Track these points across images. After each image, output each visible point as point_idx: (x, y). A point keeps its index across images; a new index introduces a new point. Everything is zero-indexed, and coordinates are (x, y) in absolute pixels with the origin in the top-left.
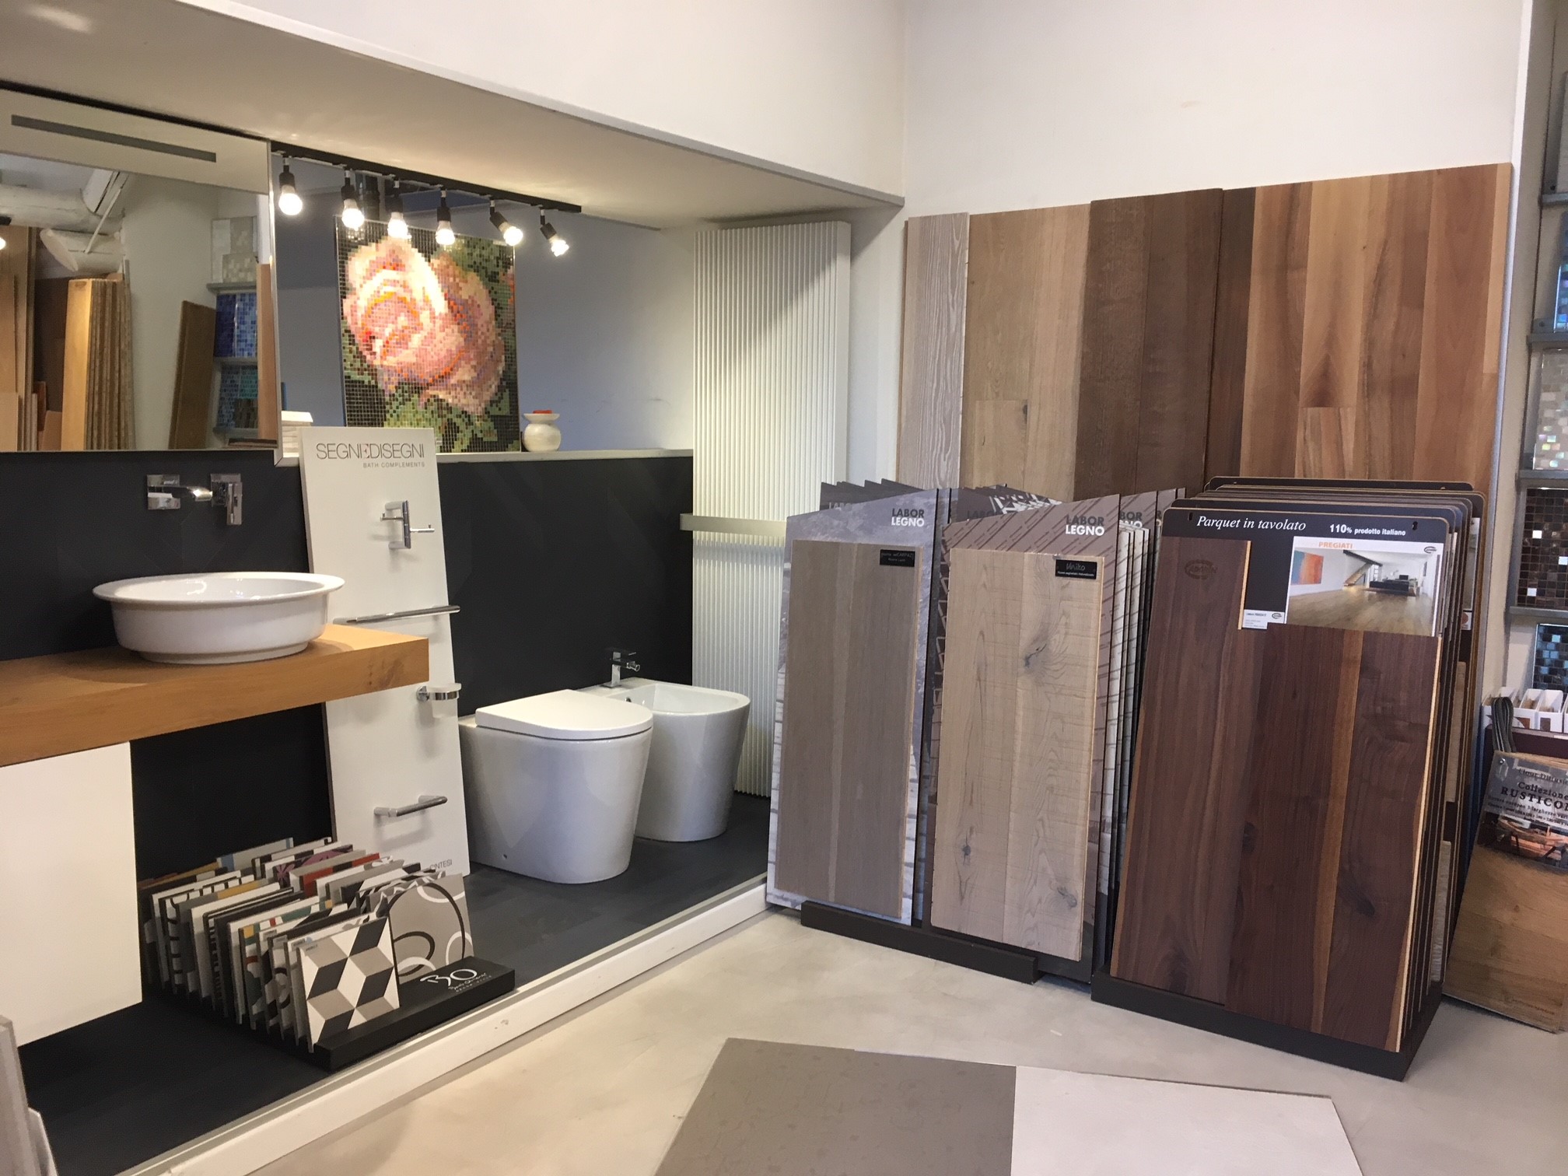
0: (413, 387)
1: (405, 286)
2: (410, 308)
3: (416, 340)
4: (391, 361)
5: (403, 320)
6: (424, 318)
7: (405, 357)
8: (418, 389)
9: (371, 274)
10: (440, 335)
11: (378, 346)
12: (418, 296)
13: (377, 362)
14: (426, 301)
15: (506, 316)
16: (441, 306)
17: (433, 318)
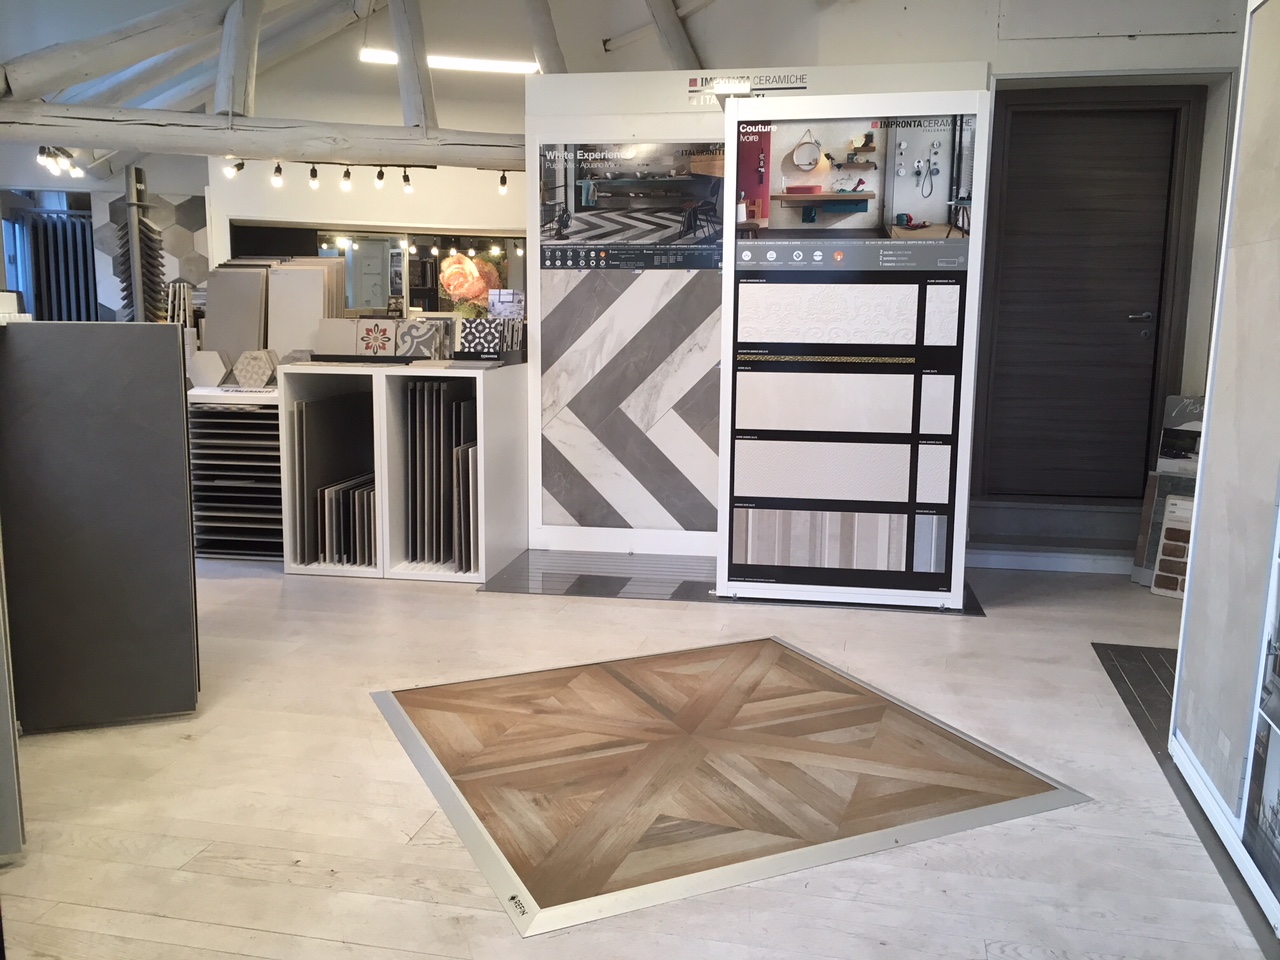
0: (464, 300)
1: (462, 269)
2: (464, 275)
3: (466, 285)
4: (457, 292)
5: (461, 279)
6: (470, 278)
7: (463, 291)
8: (467, 301)
9: (449, 266)
10: (476, 283)
11: (452, 288)
12: (467, 271)
13: (451, 293)
14: (471, 273)
15: (503, 276)
16: (476, 274)
17: (473, 278)
